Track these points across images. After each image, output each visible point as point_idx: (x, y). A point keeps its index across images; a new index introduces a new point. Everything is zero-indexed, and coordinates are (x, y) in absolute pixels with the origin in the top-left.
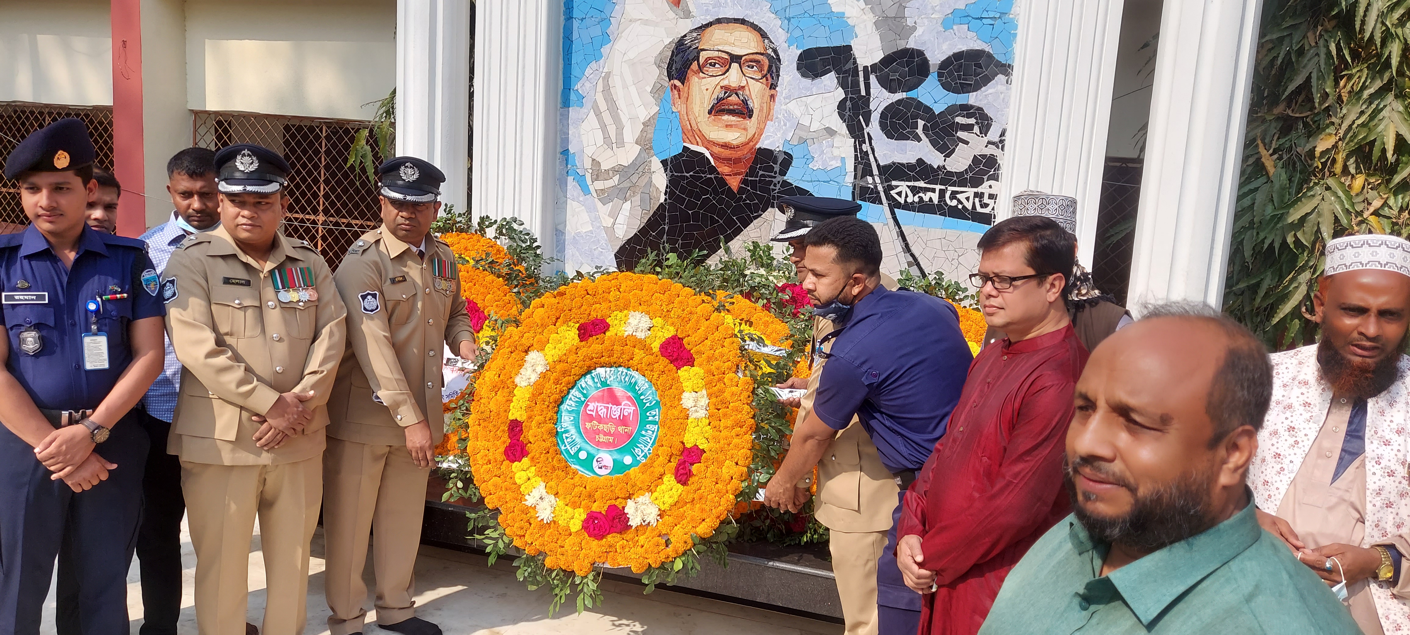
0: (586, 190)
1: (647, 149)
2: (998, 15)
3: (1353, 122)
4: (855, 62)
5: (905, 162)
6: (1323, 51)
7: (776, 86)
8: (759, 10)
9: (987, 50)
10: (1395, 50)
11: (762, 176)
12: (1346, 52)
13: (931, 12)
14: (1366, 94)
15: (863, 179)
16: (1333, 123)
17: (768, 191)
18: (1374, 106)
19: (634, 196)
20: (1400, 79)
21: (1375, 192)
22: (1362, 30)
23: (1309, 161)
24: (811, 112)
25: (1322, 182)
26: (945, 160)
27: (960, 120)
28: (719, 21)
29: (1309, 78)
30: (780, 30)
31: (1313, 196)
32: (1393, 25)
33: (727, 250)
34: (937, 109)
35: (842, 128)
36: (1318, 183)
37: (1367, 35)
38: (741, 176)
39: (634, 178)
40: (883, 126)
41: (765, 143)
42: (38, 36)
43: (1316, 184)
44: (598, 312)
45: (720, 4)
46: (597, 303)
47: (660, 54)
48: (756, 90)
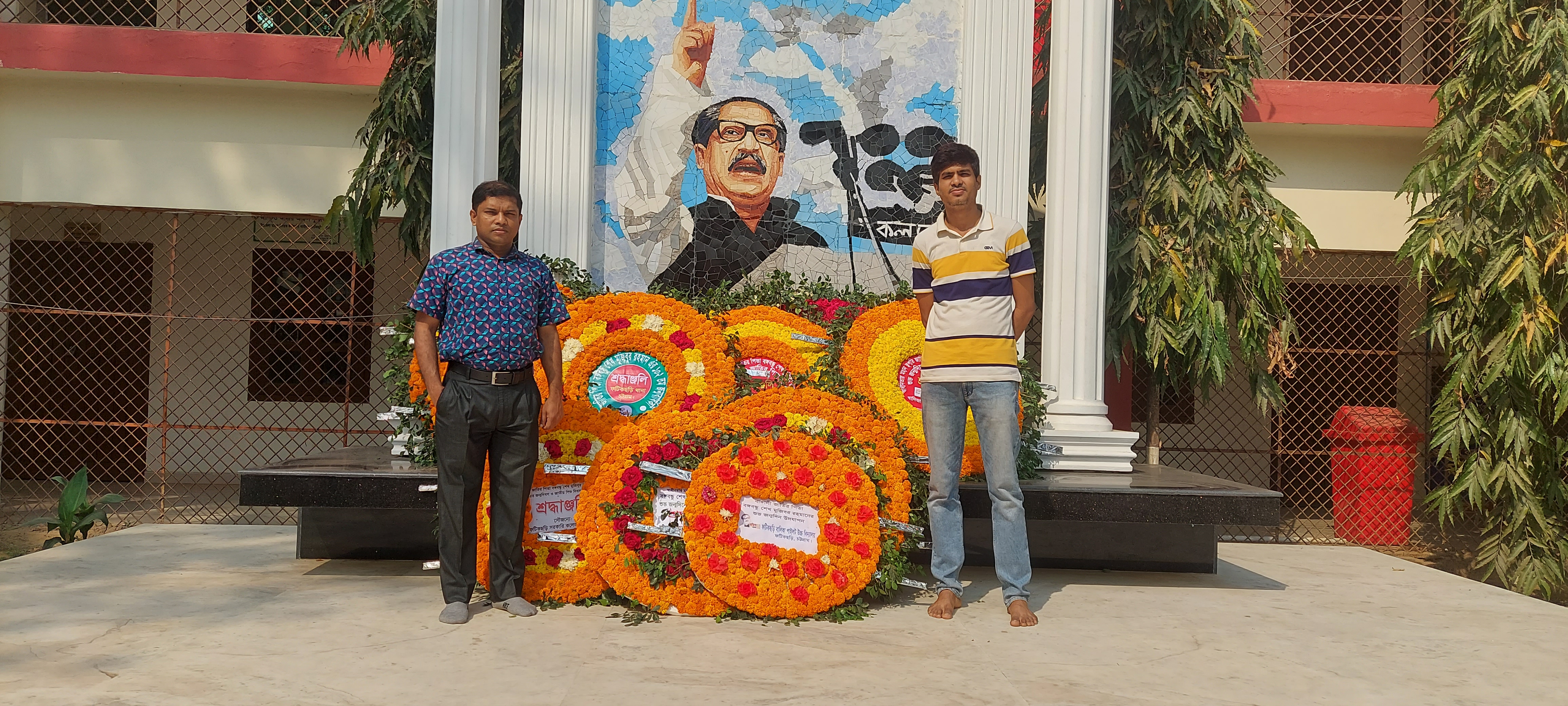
0: (620, 235)
1: (676, 199)
2: (944, 103)
4: (844, 133)
5: (886, 207)
6: (1125, 143)
7: (784, 150)
8: (768, 92)
9: (940, 126)
11: (775, 219)
13: (898, 99)
14: (1154, 172)
15: (855, 220)
17: (781, 231)
18: (1161, 179)
19: (665, 238)
21: (1169, 235)
23: (1124, 218)
24: (813, 170)
26: (914, 205)
27: (922, 176)
28: (735, 99)
29: (1120, 160)
30: (785, 107)
32: (1167, 126)
34: (908, 168)
35: (836, 181)
37: (1153, 132)
38: (758, 220)
39: (665, 223)
40: (868, 180)
41: (777, 193)
44: (621, 314)
45: (736, 86)
46: (620, 308)
47: (685, 123)
48: (767, 153)
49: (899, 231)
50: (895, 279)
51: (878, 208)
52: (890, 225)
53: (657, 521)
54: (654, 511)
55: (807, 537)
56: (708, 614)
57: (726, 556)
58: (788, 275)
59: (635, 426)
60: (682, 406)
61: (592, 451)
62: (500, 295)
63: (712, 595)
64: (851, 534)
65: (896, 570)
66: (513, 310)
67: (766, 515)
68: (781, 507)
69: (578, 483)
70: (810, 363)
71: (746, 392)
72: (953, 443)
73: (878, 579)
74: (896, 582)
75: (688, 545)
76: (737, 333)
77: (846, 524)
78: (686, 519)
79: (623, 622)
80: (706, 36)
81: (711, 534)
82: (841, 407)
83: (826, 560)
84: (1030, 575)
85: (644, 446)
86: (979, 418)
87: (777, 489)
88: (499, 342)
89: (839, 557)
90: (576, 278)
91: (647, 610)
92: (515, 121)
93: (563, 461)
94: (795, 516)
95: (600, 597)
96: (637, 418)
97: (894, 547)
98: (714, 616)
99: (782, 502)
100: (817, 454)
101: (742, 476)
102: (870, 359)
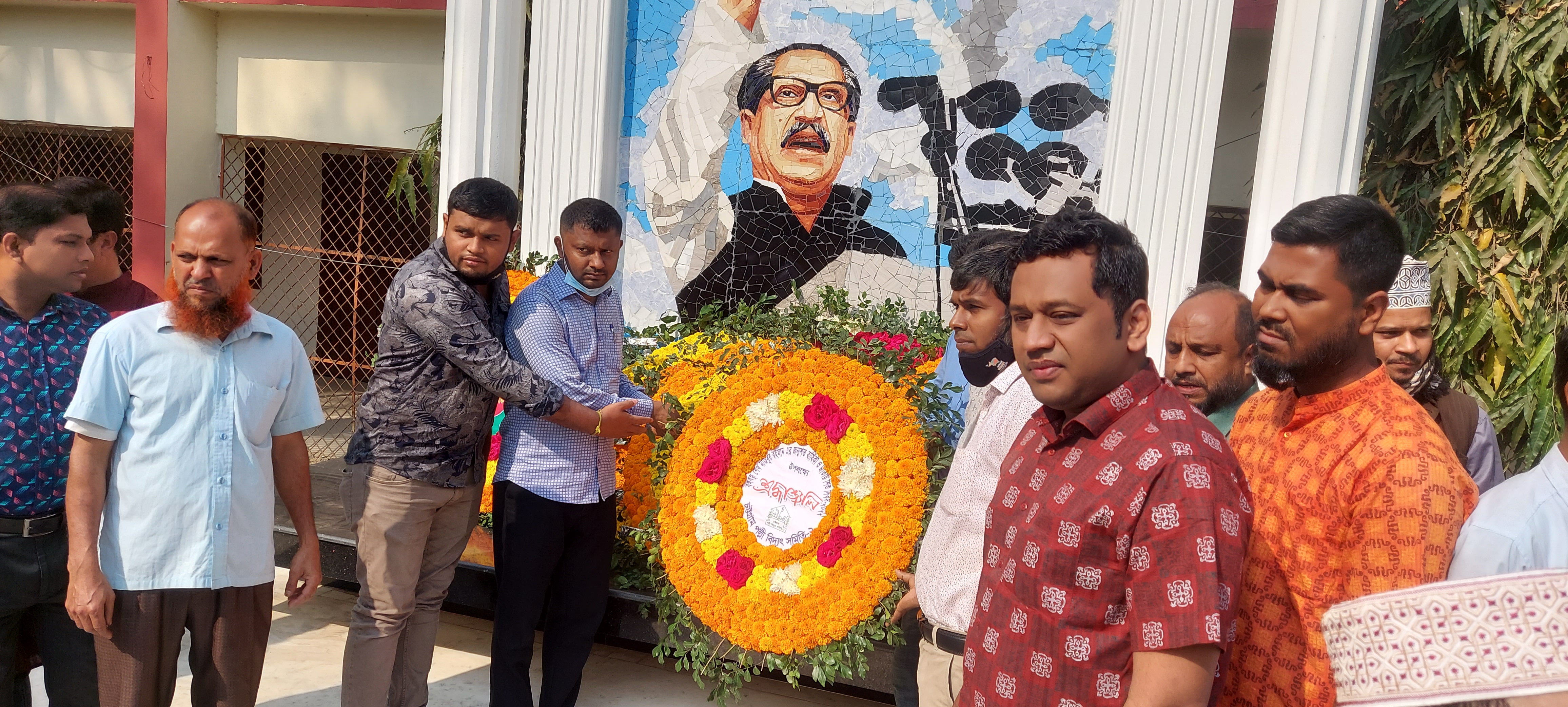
0: (646, 227)
1: (714, 183)
3: (1481, 172)
5: (992, 203)
6: (1448, 95)
7: (855, 118)
8: (838, 36)
9: (1083, 84)
10: (1526, 94)
11: (838, 215)
12: (1474, 96)
13: (1023, 42)
14: (1495, 141)
15: (948, 221)
16: (1459, 173)
17: (844, 232)
18: (1503, 154)
19: (698, 235)
20: (1531, 126)
21: (1503, 248)
22: (1491, 72)
23: (1434, 214)
25: (1446, 236)
26: (1036, 202)
27: (1052, 159)
28: (795, 47)
29: (1433, 123)
30: (861, 57)
31: (1436, 250)
32: (1524, 67)
33: (799, 295)
36: (1442, 237)
37: (1496, 77)
38: (815, 215)
39: (699, 215)
40: (969, 164)
42: (55, 50)
43: (1439, 238)
47: (731, 81)
48: (833, 122)
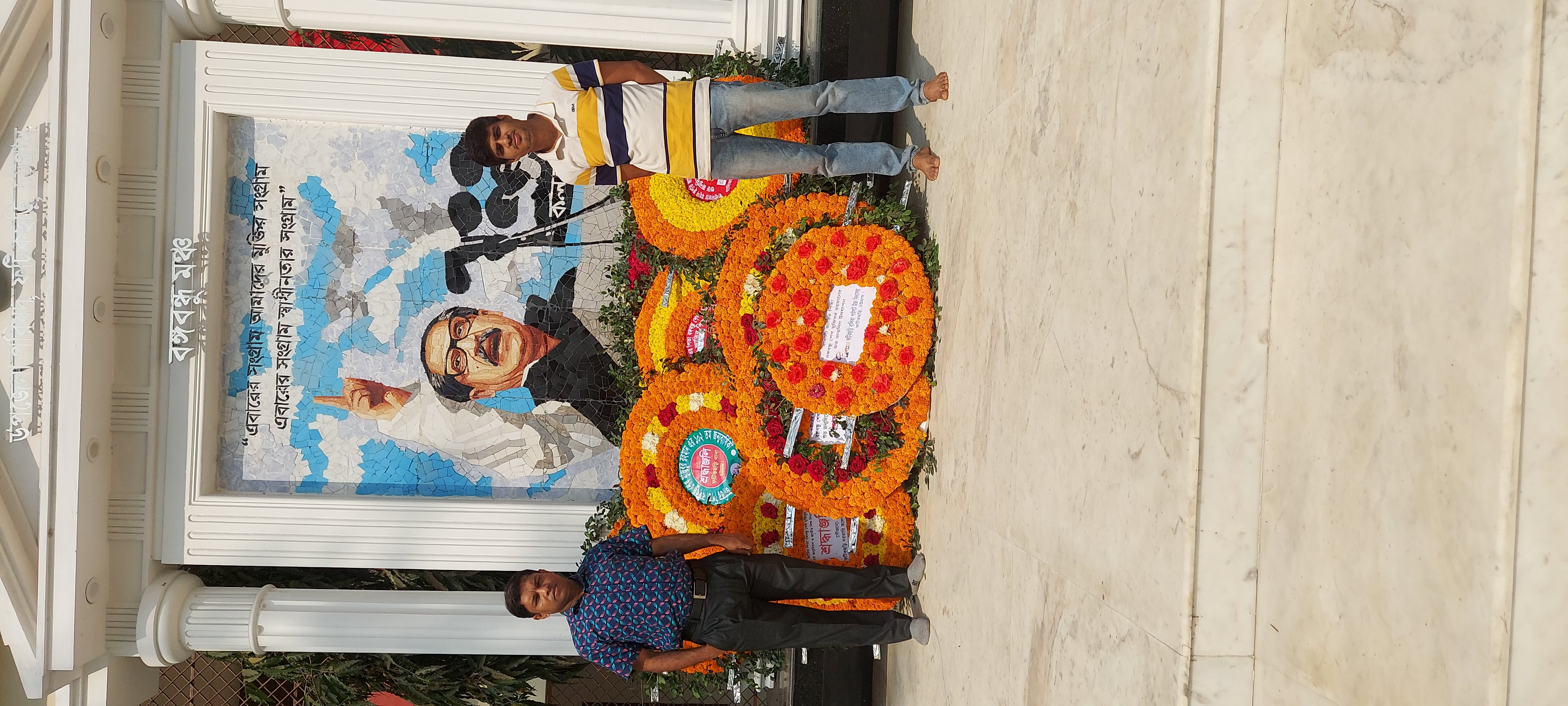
1: (526, 418)
2: (426, 145)
4: (458, 248)
8: (415, 326)
11: (546, 320)
15: (547, 239)
17: (559, 315)
19: (566, 430)
24: (496, 281)
30: (431, 308)
34: (494, 185)
35: (508, 257)
38: (548, 338)
39: (551, 429)
40: (507, 226)
41: (520, 317)
44: (641, 473)
45: (409, 358)
46: (636, 474)
47: (448, 408)
48: (479, 326)
49: (559, 195)
50: (609, 201)
51: (535, 216)
52: (553, 204)
53: (840, 441)
54: (831, 443)
55: (860, 297)
56: (928, 393)
57: (875, 376)
58: (604, 308)
59: (750, 461)
60: (733, 416)
61: (773, 503)
62: (619, 591)
63: (911, 389)
64: (858, 254)
65: (893, 210)
66: (634, 579)
67: (837, 337)
68: (830, 321)
69: (803, 514)
70: (691, 288)
71: (718, 353)
72: (770, 149)
73: (901, 229)
74: (904, 211)
75: (863, 412)
76: (661, 360)
77: (848, 258)
78: (839, 414)
79: (933, 474)
80: (358, 387)
81: (854, 390)
82: (735, 260)
83: (881, 279)
84: (900, 78)
85: (769, 453)
86: (747, 122)
87: (813, 325)
88: (665, 592)
89: (879, 267)
90: (605, 516)
91: (923, 451)
92: (447, 575)
93: (782, 530)
94: (840, 308)
95: (910, 494)
96: (742, 459)
97: (871, 212)
98: (931, 388)
99: (826, 321)
100: (780, 285)
101: (800, 359)
102: (689, 229)
